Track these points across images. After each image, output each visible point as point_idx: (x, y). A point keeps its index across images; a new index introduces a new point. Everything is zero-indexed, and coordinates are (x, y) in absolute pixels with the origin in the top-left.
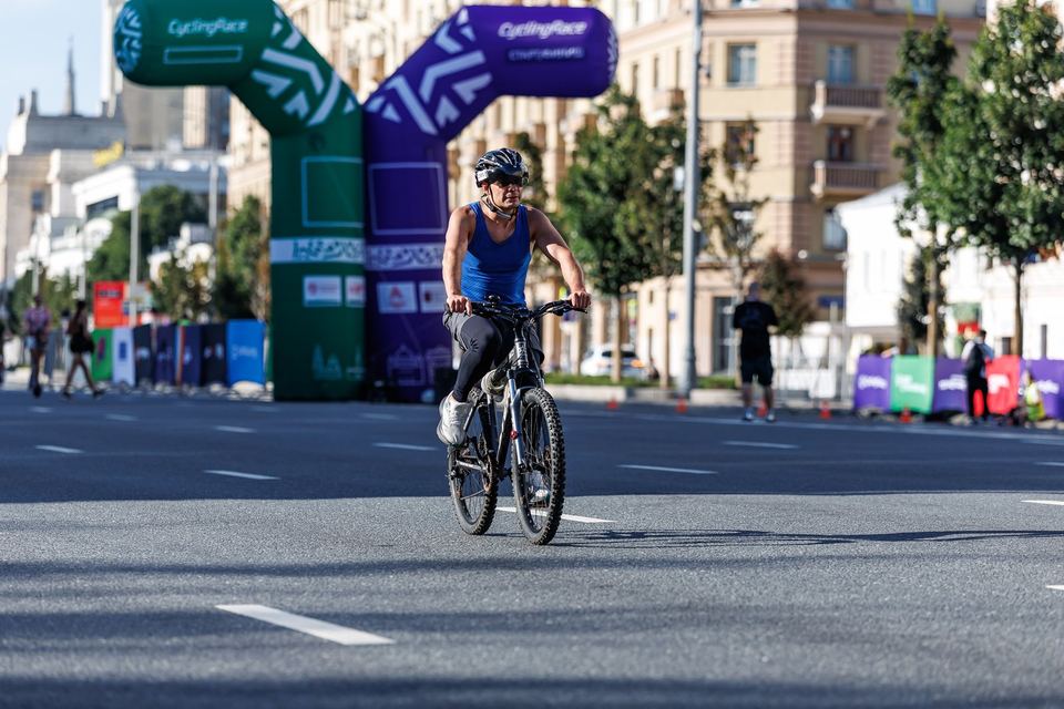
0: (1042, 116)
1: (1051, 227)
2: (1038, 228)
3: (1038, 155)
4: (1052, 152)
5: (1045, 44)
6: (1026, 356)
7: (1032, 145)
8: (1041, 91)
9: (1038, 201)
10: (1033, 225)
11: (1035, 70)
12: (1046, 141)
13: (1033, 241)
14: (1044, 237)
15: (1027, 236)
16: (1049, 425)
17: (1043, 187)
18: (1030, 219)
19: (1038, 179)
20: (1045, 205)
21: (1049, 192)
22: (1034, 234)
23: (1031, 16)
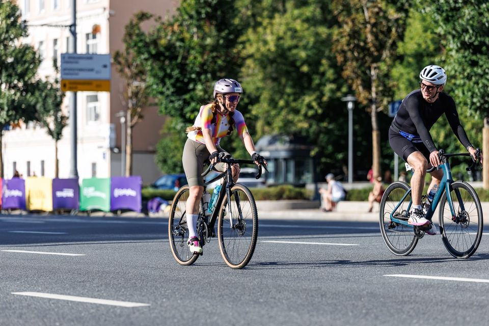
0: (11, 55)
1: (17, 113)
2: (10, 113)
3: (10, 76)
4: (16, 74)
5: (12, 19)
6: (6, 177)
7: (7, 70)
8: (10, 43)
9: (10, 99)
10: (8, 111)
11: (7, 32)
12: (14, 69)
13: (8, 119)
14: (13, 118)
15: (5, 116)
16: (17, 212)
17: (13, 92)
18: (6, 108)
19: (10, 88)
20: (13, 101)
21: (15, 94)
22: (8, 116)
23: (5, 5)
